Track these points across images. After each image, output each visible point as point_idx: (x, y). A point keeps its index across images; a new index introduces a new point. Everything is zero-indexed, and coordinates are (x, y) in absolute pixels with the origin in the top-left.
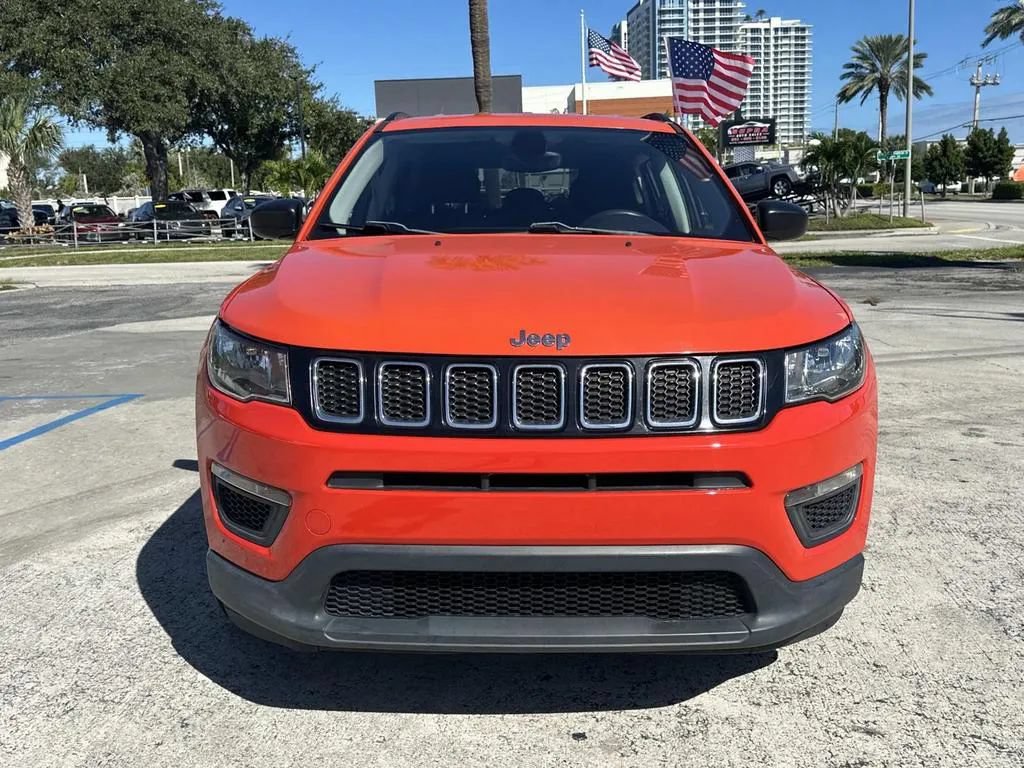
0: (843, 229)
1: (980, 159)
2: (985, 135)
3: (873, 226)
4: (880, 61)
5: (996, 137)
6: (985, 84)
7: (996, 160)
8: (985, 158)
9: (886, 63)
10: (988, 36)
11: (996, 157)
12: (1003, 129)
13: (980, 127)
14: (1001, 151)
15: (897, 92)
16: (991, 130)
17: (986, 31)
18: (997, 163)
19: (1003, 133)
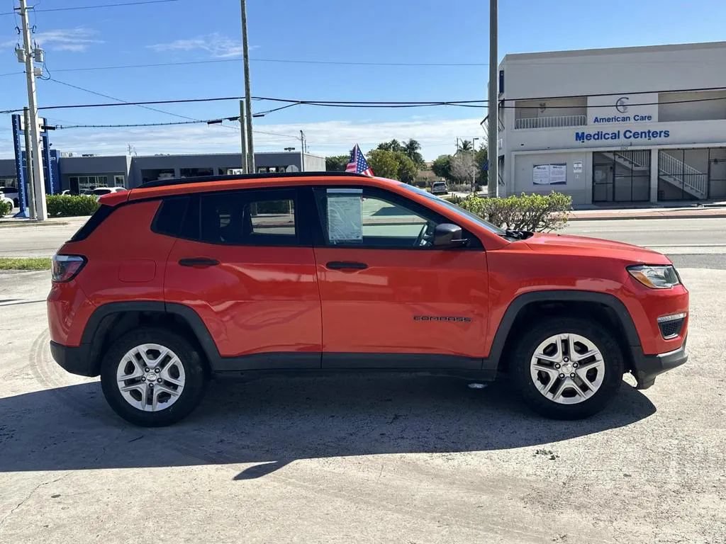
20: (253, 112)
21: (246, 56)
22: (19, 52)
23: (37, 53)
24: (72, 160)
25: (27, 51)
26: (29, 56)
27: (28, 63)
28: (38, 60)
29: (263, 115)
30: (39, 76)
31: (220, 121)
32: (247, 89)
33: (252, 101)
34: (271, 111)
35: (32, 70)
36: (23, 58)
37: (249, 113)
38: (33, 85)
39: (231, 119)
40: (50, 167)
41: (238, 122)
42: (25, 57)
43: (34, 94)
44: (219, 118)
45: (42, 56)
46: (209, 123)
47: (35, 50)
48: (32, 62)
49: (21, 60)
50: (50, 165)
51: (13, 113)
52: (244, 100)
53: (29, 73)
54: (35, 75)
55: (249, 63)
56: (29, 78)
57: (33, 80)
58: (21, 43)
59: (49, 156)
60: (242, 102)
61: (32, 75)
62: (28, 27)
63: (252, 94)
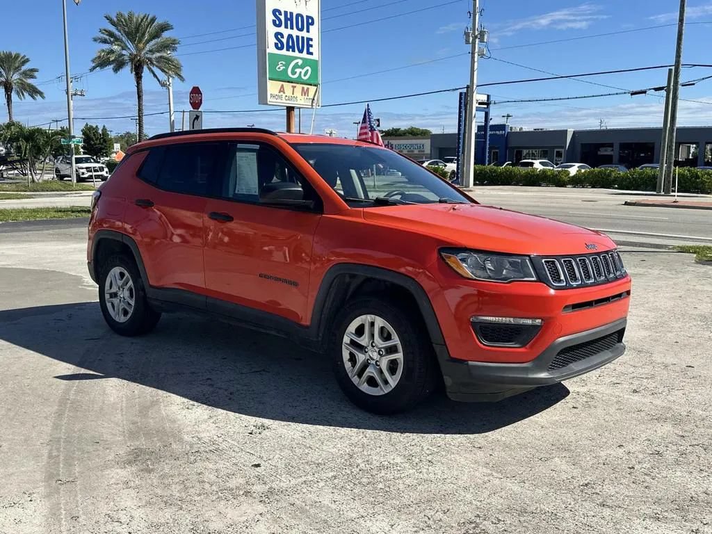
0: (43, 191)
1: (92, 145)
2: (94, 129)
3: (63, 189)
4: (4, 70)
5: (100, 131)
6: (75, 94)
7: (103, 146)
8: (95, 144)
9: (9, 70)
10: (94, 65)
11: (102, 144)
12: (104, 126)
13: (89, 124)
14: (105, 141)
15: (18, 93)
16: (97, 126)
17: (93, 61)
18: (103, 149)
19: (104, 129)
20: (681, 80)
21: (681, 20)
22: (467, 34)
23: (482, 34)
24: (522, 134)
25: (474, 33)
26: (476, 37)
27: (474, 43)
28: (482, 41)
29: (694, 84)
30: (482, 55)
31: (644, 92)
32: (678, 56)
33: (682, 69)
34: (703, 79)
35: (477, 50)
36: (469, 40)
37: (676, 83)
38: (476, 64)
39: (656, 89)
40: (488, 140)
41: (664, 93)
42: (471, 39)
43: (475, 73)
44: (643, 89)
45: (486, 37)
46: (632, 94)
47: (481, 32)
48: (477, 42)
49: (467, 42)
50: (488, 138)
51: (461, 91)
52: (673, 68)
53: (473, 54)
54: (479, 55)
55: (684, 28)
56: (473, 58)
57: (476, 60)
58: (470, 25)
59: (488, 130)
60: (670, 70)
61: (476, 55)
62: (477, 10)
63: (682, 61)
